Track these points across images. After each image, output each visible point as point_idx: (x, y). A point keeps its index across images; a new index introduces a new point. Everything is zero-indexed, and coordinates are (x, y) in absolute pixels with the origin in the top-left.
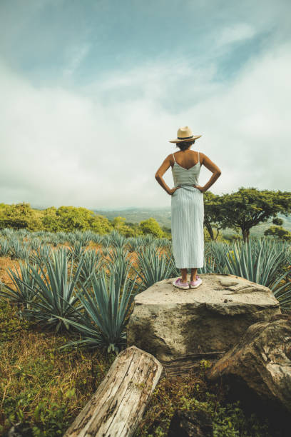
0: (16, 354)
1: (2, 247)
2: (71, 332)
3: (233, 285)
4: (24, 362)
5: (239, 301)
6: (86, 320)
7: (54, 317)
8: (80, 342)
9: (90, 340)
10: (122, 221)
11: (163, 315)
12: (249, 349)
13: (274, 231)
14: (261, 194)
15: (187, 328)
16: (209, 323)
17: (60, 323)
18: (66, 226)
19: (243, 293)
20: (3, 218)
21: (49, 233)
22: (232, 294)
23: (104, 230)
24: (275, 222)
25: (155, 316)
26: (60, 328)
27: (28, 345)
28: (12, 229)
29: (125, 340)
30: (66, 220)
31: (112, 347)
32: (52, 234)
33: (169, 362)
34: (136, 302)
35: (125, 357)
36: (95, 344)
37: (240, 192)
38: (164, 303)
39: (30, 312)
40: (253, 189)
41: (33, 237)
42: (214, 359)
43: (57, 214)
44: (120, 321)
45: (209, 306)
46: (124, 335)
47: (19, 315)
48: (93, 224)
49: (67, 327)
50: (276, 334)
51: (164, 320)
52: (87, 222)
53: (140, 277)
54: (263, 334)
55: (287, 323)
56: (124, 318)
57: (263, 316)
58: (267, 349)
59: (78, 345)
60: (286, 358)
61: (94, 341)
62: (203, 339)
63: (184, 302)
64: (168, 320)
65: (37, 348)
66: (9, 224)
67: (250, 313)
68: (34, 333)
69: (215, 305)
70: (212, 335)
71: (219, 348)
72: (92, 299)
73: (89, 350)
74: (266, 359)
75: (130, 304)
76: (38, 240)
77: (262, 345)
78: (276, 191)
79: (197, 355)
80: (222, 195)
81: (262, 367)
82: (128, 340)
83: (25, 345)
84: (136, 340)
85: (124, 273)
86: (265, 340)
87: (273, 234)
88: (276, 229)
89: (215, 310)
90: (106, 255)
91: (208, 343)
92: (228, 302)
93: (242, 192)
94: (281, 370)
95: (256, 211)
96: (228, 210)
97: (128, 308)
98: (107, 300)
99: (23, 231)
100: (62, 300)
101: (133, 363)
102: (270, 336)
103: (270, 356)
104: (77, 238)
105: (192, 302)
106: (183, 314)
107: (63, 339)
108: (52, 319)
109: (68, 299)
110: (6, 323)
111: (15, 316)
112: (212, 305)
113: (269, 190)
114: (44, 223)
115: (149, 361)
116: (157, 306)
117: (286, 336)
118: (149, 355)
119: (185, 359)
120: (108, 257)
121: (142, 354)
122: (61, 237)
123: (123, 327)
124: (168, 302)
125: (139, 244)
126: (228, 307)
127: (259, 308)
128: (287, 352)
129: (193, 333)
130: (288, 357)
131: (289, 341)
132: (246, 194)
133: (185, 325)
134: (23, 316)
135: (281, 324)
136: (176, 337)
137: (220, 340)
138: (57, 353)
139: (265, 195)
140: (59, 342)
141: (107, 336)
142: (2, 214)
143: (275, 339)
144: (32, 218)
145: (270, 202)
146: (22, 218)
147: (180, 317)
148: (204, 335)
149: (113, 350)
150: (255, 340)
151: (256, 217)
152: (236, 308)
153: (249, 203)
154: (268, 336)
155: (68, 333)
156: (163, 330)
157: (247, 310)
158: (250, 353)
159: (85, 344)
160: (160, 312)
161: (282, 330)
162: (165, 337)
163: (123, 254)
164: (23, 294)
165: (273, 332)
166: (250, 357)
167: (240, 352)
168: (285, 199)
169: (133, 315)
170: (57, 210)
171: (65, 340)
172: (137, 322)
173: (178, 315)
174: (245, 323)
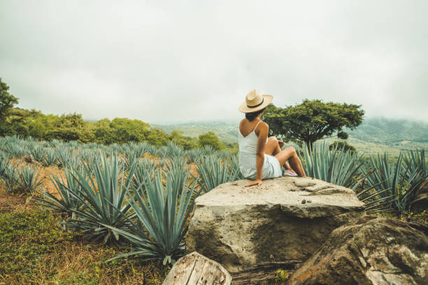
0: (55, 268)
1: (49, 156)
2: (122, 243)
3: (310, 186)
4: (63, 276)
5: (319, 203)
6: (138, 229)
7: (102, 226)
8: (131, 254)
9: (143, 251)
11: (230, 218)
12: (342, 252)
14: (327, 107)
15: (258, 234)
16: (284, 228)
17: (109, 235)
18: (120, 138)
19: (322, 194)
20: (52, 129)
21: (102, 145)
22: (309, 195)
23: (160, 143)
24: (341, 135)
25: (219, 219)
26: (109, 239)
27: (70, 258)
28: (62, 141)
29: (184, 250)
30: (121, 132)
31: (168, 258)
32: (105, 147)
33: (238, 274)
34: (197, 204)
35: (185, 265)
36: (148, 257)
37: (304, 104)
38: (230, 204)
39: (75, 221)
40: (318, 101)
41: (84, 148)
43: (111, 126)
44: (177, 231)
45: (284, 208)
46: (183, 245)
47: (62, 225)
48: (149, 137)
49: (117, 237)
50: (376, 233)
51: (231, 224)
52: (142, 135)
54: (360, 234)
55: (387, 221)
57: (347, 219)
58: (365, 253)
59: (129, 257)
60: (389, 263)
62: (276, 247)
63: (254, 203)
64: (236, 224)
65: (81, 261)
66: (59, 135)
67: (332, 216)
68: (78, 244)
69: (292, 207)
70: (287, 243)
71: (295, 257)
73: (142, 262)
74: (365, 264)
76: (89, 152)
77: (360, 247)
78: (342, 104)
79: (269, 264)
80: (286, 107)
81: (360, 274)
82: (187, 249)
83: (67, 258)
84: (198, 248)
85: (181, 182)
86: (363, 240)
88: (340, 144)
89: (291, 212)
90: (162, 166)
91: (281, 252)
92: (307, 203)
93: (307, 104)
94: (384, 278)
95: (321, 124)
96: (292, 122)
98: (163, 206)
99: (74, 143)
100: (111, 207)
101: (194, 271)
102: (368, 236)
103: (369, 261)
104: (132, 149)
105: (263, 203)
106: (253, 217)
107: (112, 250)
108: (100, 229)
109: (119, 207)
110: (46, 234)
111: (57, 227)
112: (288, 207)
113: (335, 102)
114: (97, 135)
115: (215, 270)
116: (223, 208)
117: (388, 236)
118: (215, 263)
119: (256, 270)
120: (165, 168)
121: (205, 261)
122: (114, 149)
123: (181, 237)
124: (235, 204)
125: (199, 155)
126: (307, 209)
127: (343, 210)
128: (390, 255)
129: (265, 240)
130: (392, 263)
131: (393, 242)
132: (311, 106)
133: (256, 231)
134: (66, 227)
135: (379, 222)
136: (245, 244)
137: (296, 249)
138: (104, 266)
139: (330, 107)
140: (107, 254)
141: (162, 247)
142: (52, 126)
143: (375, 239)
144: (84, 130)
145: (334, 114)
146: (72, 130)
147: (250, 221)
148: (277, 242)
149: (170, 262)
150: (349, 242)
151: (320, 131)
152: (315, 211)
153: (313, 116)
154: (366, 236)
155: (118, 245)
156: (229, 236)
157: (328, 213)
158: (343, 257)
159: (136, 256)
160: (226, 215)
161: (383, 229)
162: (231, 244)
163: (182, 164)
164: (68, 203)
165: (372, 232)
166: (345, 262)
167: (326, 259)
168: (350, 112)
169: (193, 218)
170: (111, 122)
171: (114, 252)
172: (198, 227)
173: (247, 218)
174: (327, 229)
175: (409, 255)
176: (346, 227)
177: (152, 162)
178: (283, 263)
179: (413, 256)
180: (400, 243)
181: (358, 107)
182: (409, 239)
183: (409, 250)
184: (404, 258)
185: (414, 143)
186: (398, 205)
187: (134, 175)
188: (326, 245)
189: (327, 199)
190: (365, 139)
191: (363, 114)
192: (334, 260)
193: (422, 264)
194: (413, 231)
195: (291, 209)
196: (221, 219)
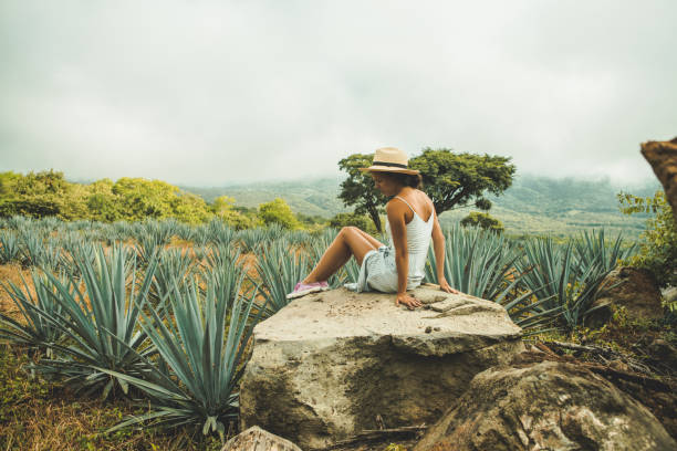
1: (6, 247)
2: (133, 399)
3: (437, 300)
5: (452, 330)
6: (161, 373)
7: (97, 372)
8: (149, 416)
9: (168, 411)
10: (229, 203)
11: (312, 361)
12: (491, 422)
13: (476, 220)
14: (459, 160)
15: (357, 384)
16: (397, 371)
17: (112, 382)
18: (130, 212)
19: (456, 314)
20: (12, 197)
21: (100, 224)
22: (437, 317)
23: (197, 218)
24: (481, 204)
25: (294, 363)
26: (111, 392)
27: (43, 430)
28: (30, 216)
29: (236, 410)
30: (131, 201)
31: (212, 422)
32: (106, 226)
34: (257, 337)
36: (177, 419)
37: (424, 156)
38: (311, 337)
39: (52, 363)
40: (445, 151)
41: (68, 230)
42: (410, 439)
43: (115, 191)
44: (226, 374)
45: (398, 340)
46: (235, 399)
47: (29, 371)
48: (179, 208)
49: (125, 389)
50: (542, 390)
51: (314, 370)
52: (167, 206)
53: (262, 293)
54: (518, 392)
55: (559, 369)
56: (234, 368)
57: (496, 356)
58: (527, 422)
59: (146, 422)
60: (563, 435)
61: (176, 413)
62: (385, 402)
63: (350, 334)
64: (321, 369)
65: (62, 435)
66: (25, 208)
67: (472, 351)
68: (57, 403)
69: (410, 339)
70: (402, 395)
71: (415, 418)
72: (172, 336)
73: (167, 430)
74: (526, 440)
75: (244, 342)
76: (77, 236)
77: (519, 413)
78: (482, 154)
79: (377, 433)
82: (243, 411)
83: (37, 431)
84: (259, 410)
85: (232, 288)
86: (523, 402)
87: (474, 224)
88: (480, 217)
89: (409, 347)
90: (200, 258)
91: (394, 409)
92: (433, 332)
93: (429, 155)
95: (451, 186)
97: (242, 349)
98: (201, 335)
99: (51, 220)
100: (114, 341)
102: (532, 394)
103: (533, 435)
104: (150, 230)
105: (365, 334)
106: (348, 356)
107: (116, 412)
108: (95, 375)
109: (128, 338)
111: (20, 374)
112: (404, 339)
113: (471, 153)
114: (90, 206)
116: (300, 344)
117: (561, 393)
118: (288, 444)
119: (354, 444)
120: (205, 262)
121: (272, 442)
122: (121, 230)
123: (233, 384)
124: (320, 336)
125: (259, 240)
126: (433, 342)
127: (489, 341)
128: (564, 424)
129: (368, 392)
130: (566, 435)
131: (568, 402)
132: (434, 159)
133: (353, 379)
134: (36, 373)
135: (548, 369)
136: (336, 402)
137: (417, 403)
138: (102, 441)
139: (464, 161)
140: (108, 418)
141: (202, 404)
142: (11, 192)
143: (541, 399)
144: (68, 198)
145: (472, 172)
146: (48, 198)
147: (344, 364)
148: (387, 394)
149: (214, 428)
150: (502, 403)
151: (449, 197)
152: (447, 343)
153: (439, 173)
154: (527, 395)
155: (127, 400)
156: (310, 389)
157: (467, 346)
158: (494, 431)
159: (159, 421)
160: (305, 355)
161: (552, 381)
162: (314, 402)
163: (232, 256)
164: (40, 330)
165: (536, 388)
166: (496, 439)
167: (465, 427)
168: (495, 168)
169: (251, 362)
170: (114, 184)
171: (120, 415)
172: (260, 376)
173: (338, 360)
174: (464, 370)
175: (591, 422)
176: (496, 373)
177: (183, 251)
178: (397, 430)
179: (597, 422)
180: (579, 402)
181: (506, 160)
182: (592, 395)
183: (591, 414)
184: (584, 427)
185: (587, 213)
186: (567, 317)
187: (153, 277)
188: (465, 401)
189: (465, 322)
190: (517, 209)
191: (513, 171)
192: (479, 434)
193: (611, 434)
194: (597, 381)
195: (409, 343)
196: (297, 364)
